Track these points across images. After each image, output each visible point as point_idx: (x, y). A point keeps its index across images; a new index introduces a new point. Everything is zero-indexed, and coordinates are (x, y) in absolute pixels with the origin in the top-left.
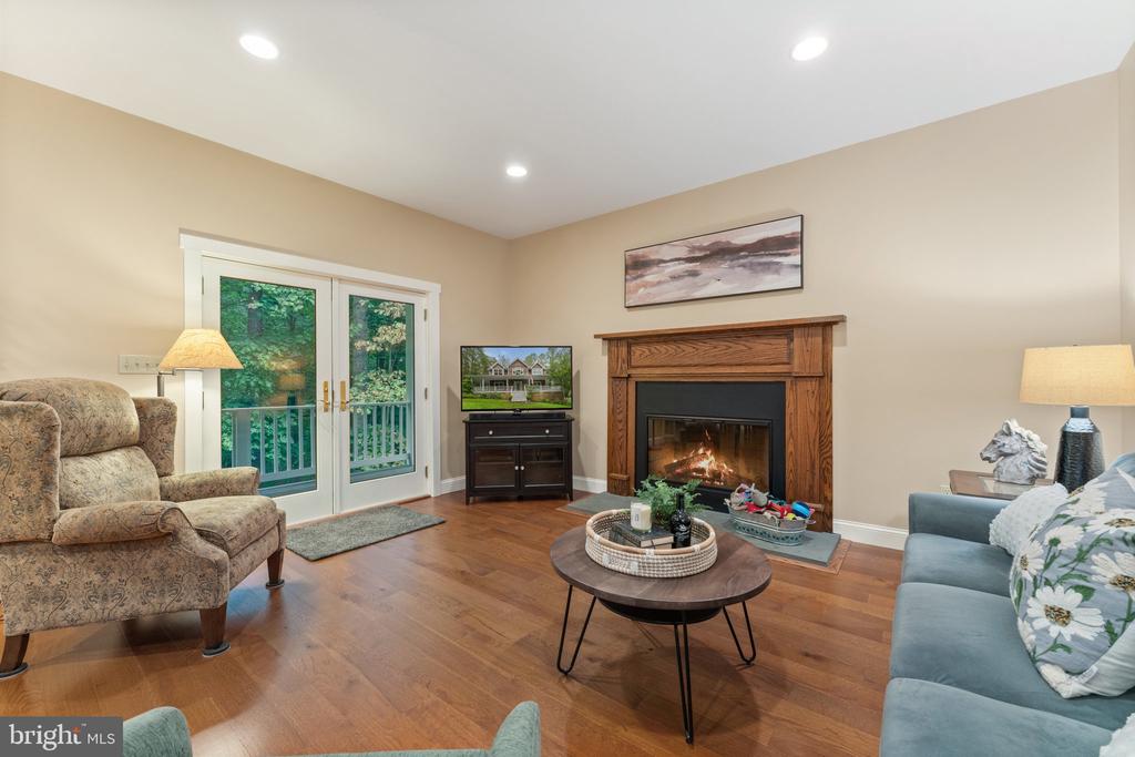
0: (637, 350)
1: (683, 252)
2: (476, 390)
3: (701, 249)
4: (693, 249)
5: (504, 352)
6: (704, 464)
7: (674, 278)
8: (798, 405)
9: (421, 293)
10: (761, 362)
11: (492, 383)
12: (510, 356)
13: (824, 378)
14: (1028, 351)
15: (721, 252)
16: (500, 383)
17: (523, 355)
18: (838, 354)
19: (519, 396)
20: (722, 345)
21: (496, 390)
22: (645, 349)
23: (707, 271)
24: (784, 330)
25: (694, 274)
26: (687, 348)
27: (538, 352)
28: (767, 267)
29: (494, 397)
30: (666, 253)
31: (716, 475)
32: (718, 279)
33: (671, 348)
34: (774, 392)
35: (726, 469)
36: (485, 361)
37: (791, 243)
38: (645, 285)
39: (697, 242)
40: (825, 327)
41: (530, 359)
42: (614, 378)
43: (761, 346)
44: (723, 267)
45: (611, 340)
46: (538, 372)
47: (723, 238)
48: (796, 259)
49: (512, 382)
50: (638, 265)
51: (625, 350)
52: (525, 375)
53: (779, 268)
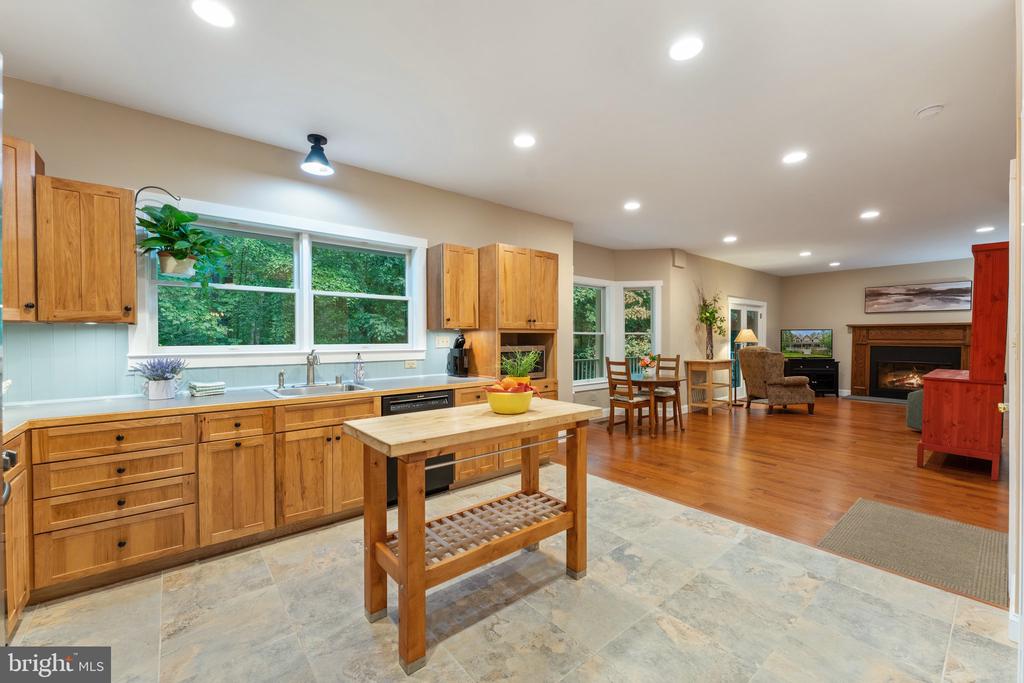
0: (873, 333)
1: (904, 291)
2: (787, 349)
3: (913, 290)
4: (910, 290)
5: (801, 332)
6: (913, 381)
7: (896, 302)
8: (967, 356)
9: (759, 307)
10: (949, 339)
11: (795, 346)
12: (803, 334)
15: (926, 293)
16: (799, 346)
17: (809, 333)
19: (807, 353)
20: (926, 331)
21: (796, 349)
22: (878, 332)
23: (916, 300)
24: (961, 327)
25: (909, 301)
26: (905, 332)
27: (817, 332)
28: (953, 301)
29: (795, 352)
30: (891, 290)
32: (922, 304)
33: (895, 332)
34: (955, 351)
36: (791, 335)
37: (966, 292)
38: (878, 304)
39: (911, 287)
41: (813, 335)
42: (857, 345)
43: (948, 333)
44: (927, 299)
45: (855, 329)
46: (816, 341)
47: (927, 287)
48: (967, 298)
49: (804, 346)
50: (873, 295)
51: (865, 332)
52: (810, 342)
53: (958, 301)
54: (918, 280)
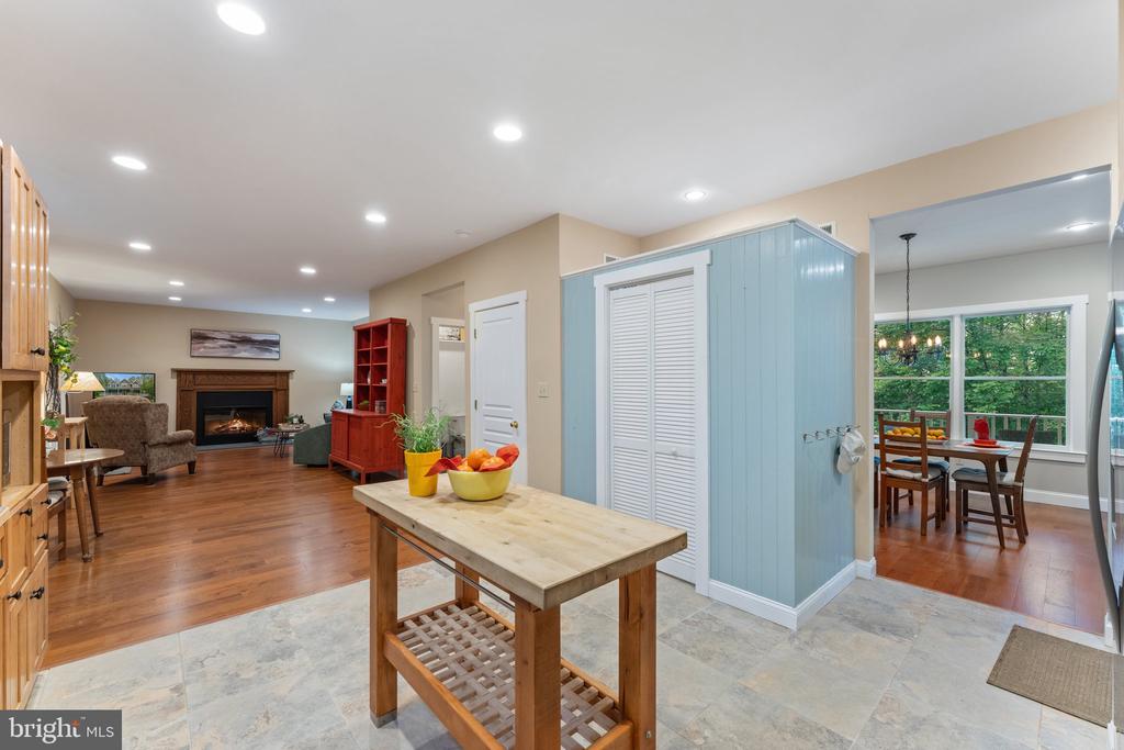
0: (200, 378)
1: (228, 337)
3: (237, 337)
4: (233, 337)
5: (117, 376)
6: (236, 425)
7: (222, 347)
8: (277, 399)
10: (265, 384)
11: (110, 391)
12: (120, 378)
13: (286, 390)
14: (343, 385)
15: (245, 341)
17: (127, 377)
18: (292, 382)
20: (246, 377)
22: (204, 377)
23: (239, 347)
24: (273, 373)
25: (234, 347)
26: (230, 378)
27: (136, 376)
28: (265, 350)
30: (216, 335)
31: (243, 429)
32: (244, 352)
33: (221, 377)
34: (268, 395)
35: (247, 425)
36: (105, 379)
37: (277, 343)
38: (205, 347)
39: (235, 334)
40: (286, 374)
41: (132, 379)
42: (182, 392)
43: (264, 378)
44: (248, 347)
45: (179, 373)
46: (135, 386)
47: (248, 335)
48: (277, 349)
49: (121, 391)
50: (199, 337)
51: (191, 376)
52: (128, 387)
53: (271, 351)
54: (241, 328)
